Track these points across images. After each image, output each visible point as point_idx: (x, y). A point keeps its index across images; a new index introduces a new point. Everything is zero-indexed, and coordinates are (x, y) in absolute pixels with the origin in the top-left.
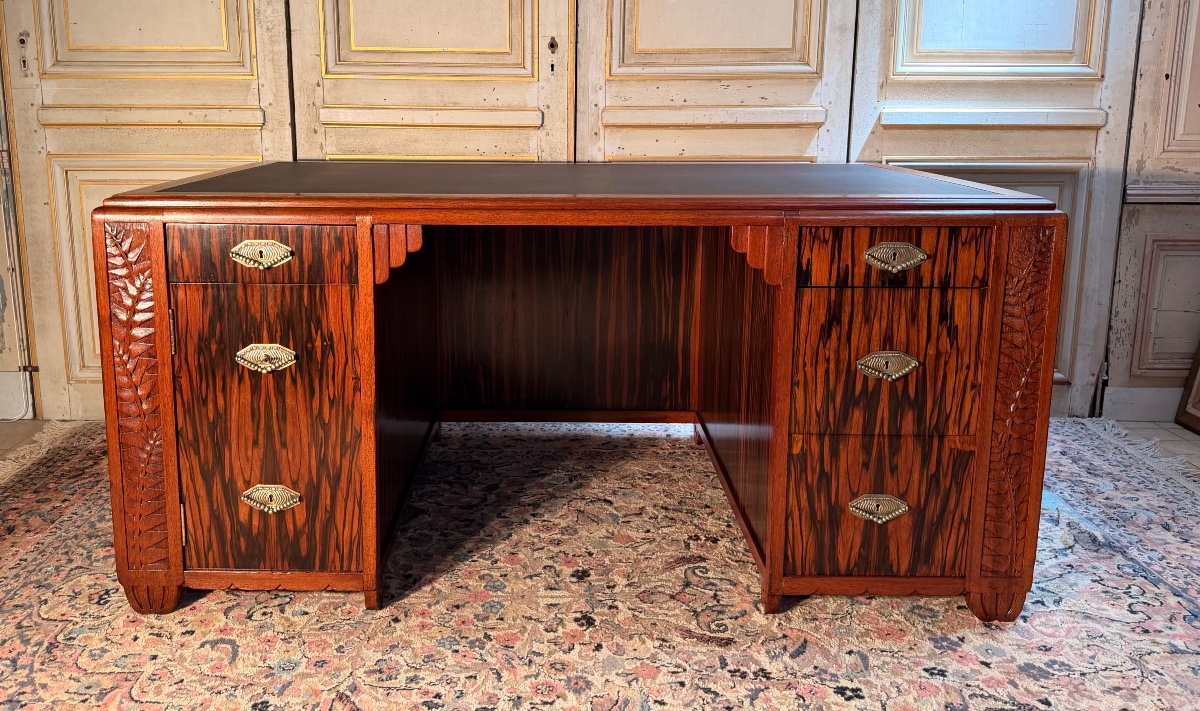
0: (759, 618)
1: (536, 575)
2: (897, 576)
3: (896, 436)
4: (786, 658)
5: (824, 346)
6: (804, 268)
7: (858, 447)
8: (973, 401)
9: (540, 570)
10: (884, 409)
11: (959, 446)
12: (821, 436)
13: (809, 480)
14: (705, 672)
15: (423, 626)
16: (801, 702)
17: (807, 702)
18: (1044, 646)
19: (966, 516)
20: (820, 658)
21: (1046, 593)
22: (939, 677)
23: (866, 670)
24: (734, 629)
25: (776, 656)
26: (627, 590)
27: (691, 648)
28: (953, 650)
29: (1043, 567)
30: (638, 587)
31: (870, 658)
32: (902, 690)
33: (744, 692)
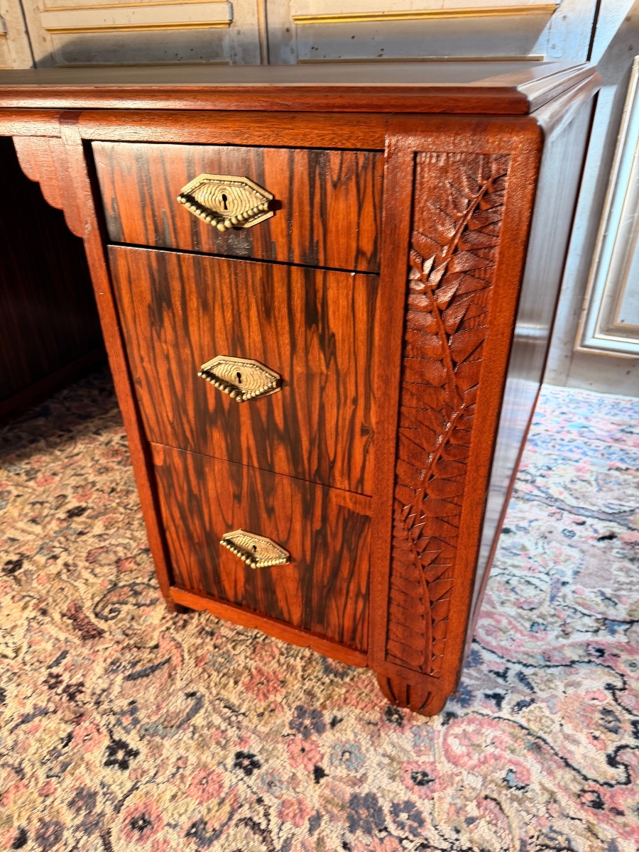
0: (158, 614)
2: (288, 623)
4: (121, 677)
7: (226, 474)
8: (366, 452)
9: (50, 499)
10: (247, 438)
11: (350, 506)
12: (182, 450)
14: (27, 667)
16: (60, 746)
17: (66, 749)
18: (425, 774)
19: (363, 590)
20: (152, 690)
21: (521, 686)
22: (241, 773)
23: (179, 727)
24: (122, 620)
25: (114, 671)
26: (92, 540)
27: (53, 630)
28: (306, 736)
29: (562, 641)
30: (105, 540)
31: (202, 711)
32: (178, 776)
33: (29, 709)
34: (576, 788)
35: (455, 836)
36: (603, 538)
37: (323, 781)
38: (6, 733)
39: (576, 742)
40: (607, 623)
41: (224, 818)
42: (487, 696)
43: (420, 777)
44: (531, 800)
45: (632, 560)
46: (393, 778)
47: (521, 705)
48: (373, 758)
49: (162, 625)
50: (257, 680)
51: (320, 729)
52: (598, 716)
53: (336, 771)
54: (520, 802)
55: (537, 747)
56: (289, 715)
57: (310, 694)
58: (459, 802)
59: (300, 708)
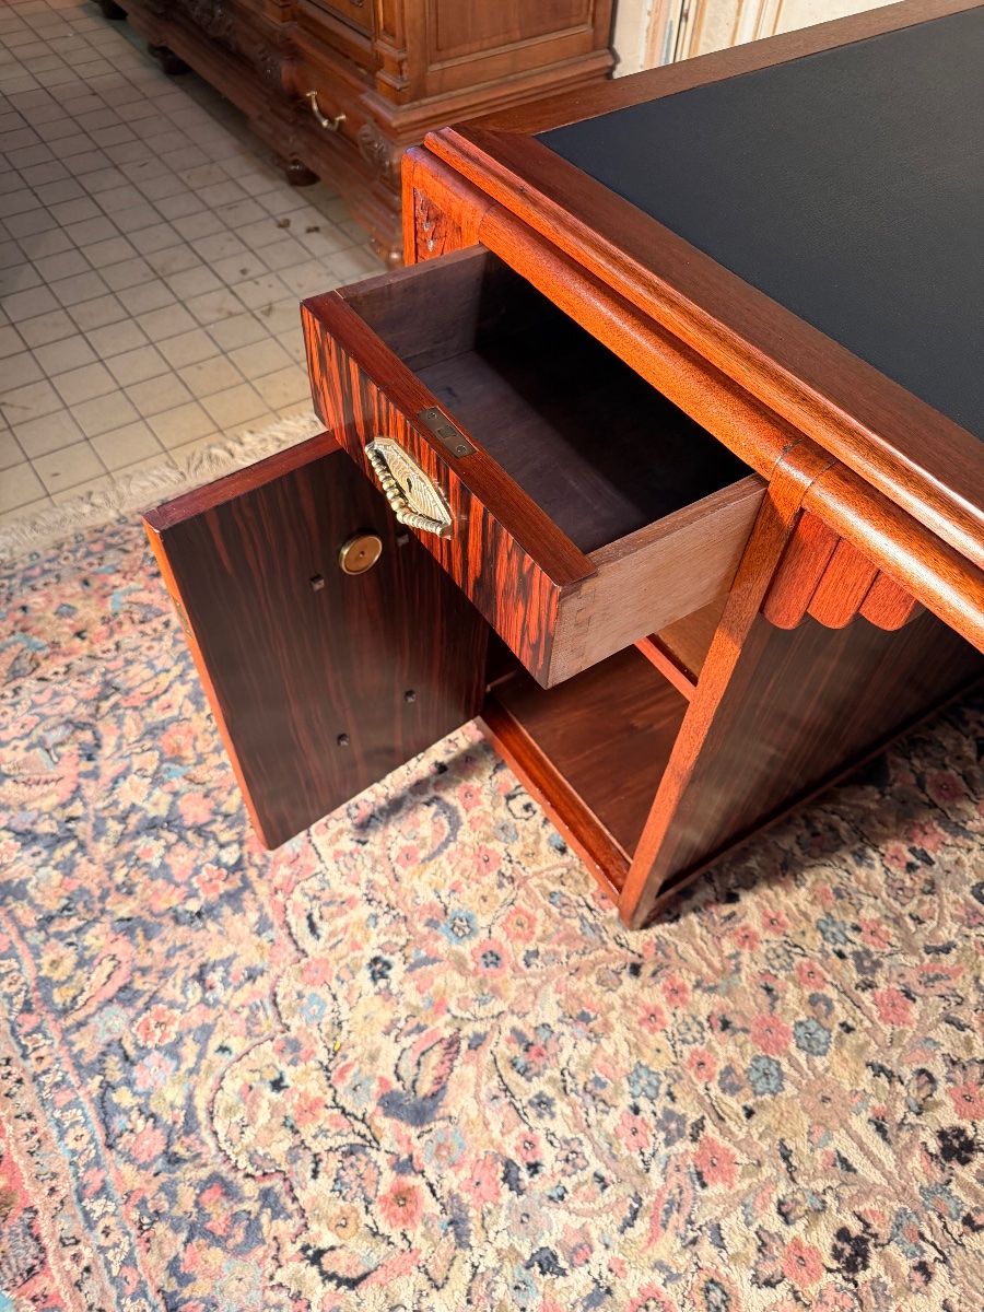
15: (653, 1016)
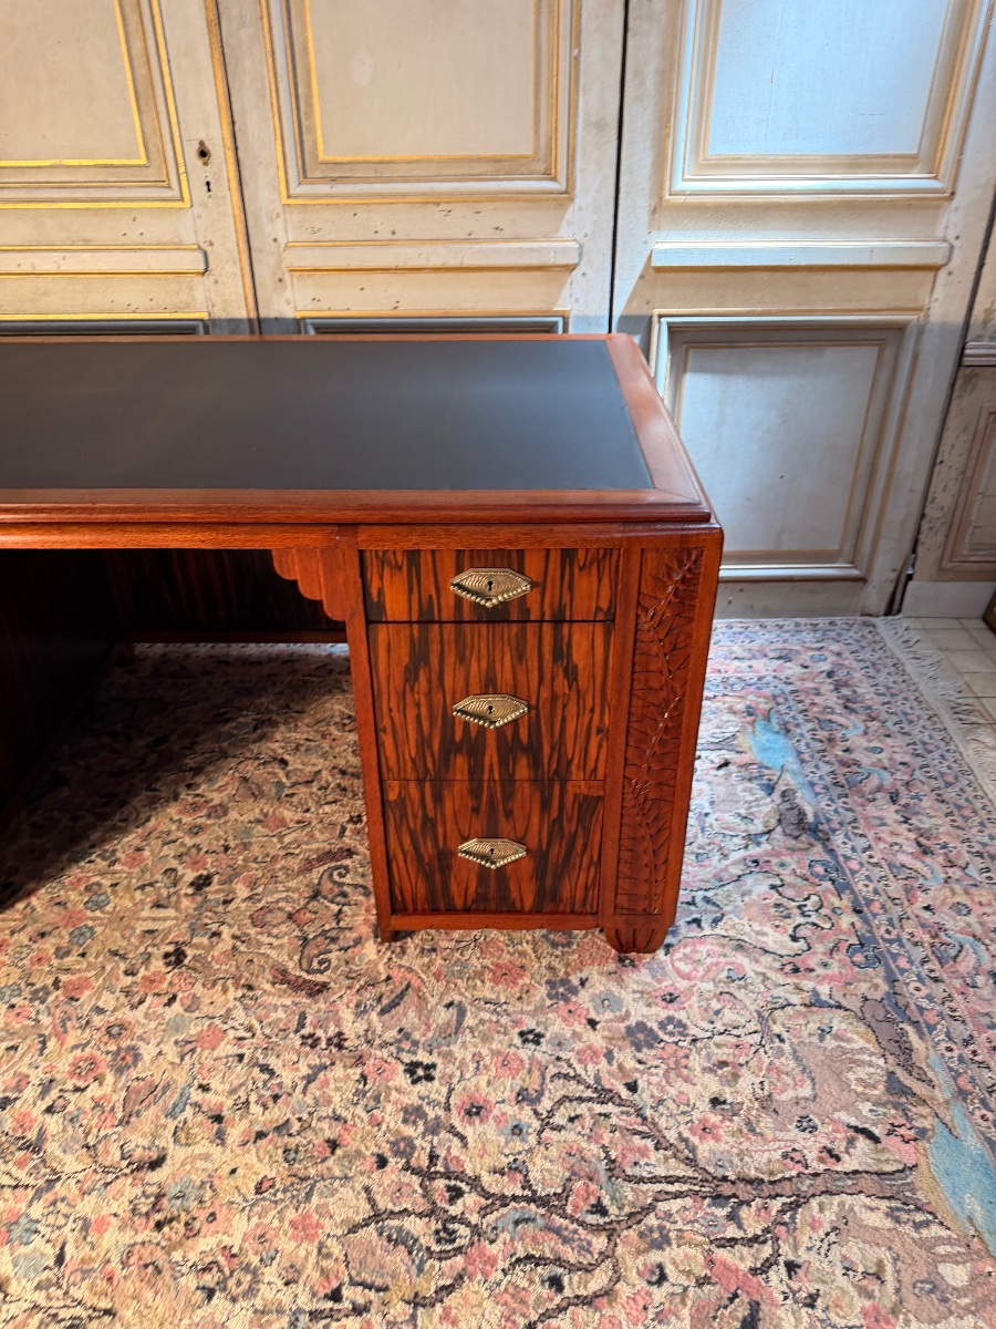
0: (370, 950)
1: (151, 885)
2: (521, 912)
3: (509, 781)
4: (374, 1016)
5: (412, 689)
6: (375, 599)
7: (465, 792)
8: (600, 746)
9: (158, 877)
10: (491, 755)
11: (585, 791)
12: (420, 782)
13: (412, 825)
14: (274, 1039)
16: (361, 1086)
17: (368, 1087)
18: (671, 994)
19: (595, 858)
20: (411, 1014)
21: (710, 907)
22: (532, 1046)
23: (456, 1033)
24: (337, 968)
25: (365, 1011)
26: (243, 906)
27: (274, 1000)
28: (567, 1000)
29: (725, 862)
30: (259, 901)
31: (469, 1014)
32: (481, 1067)
33: (305, 1071)
34: (777, 965)
35: (711, 1026)
36: (720, 767)
37: (598, 1027)
38: (301, 1096)
39: (765, 934)
40: (752, 838)
41: (539, 1081)
42: (689, 923)
43: (668, 998)
44: (752, 984)
45: (750, 780)
46: (649, 1005)
47: (716, 921)
48: (627, 997)
49: (381, 958)
50: (499, 973)
51: (575, 991)
52: (773, 910)
53: (604, 1017)
54: (745, 987)
55: (740, 946)
56: (543, 990)
57: (550, 968)
58: (704, 1004)
59: (548, 982)
